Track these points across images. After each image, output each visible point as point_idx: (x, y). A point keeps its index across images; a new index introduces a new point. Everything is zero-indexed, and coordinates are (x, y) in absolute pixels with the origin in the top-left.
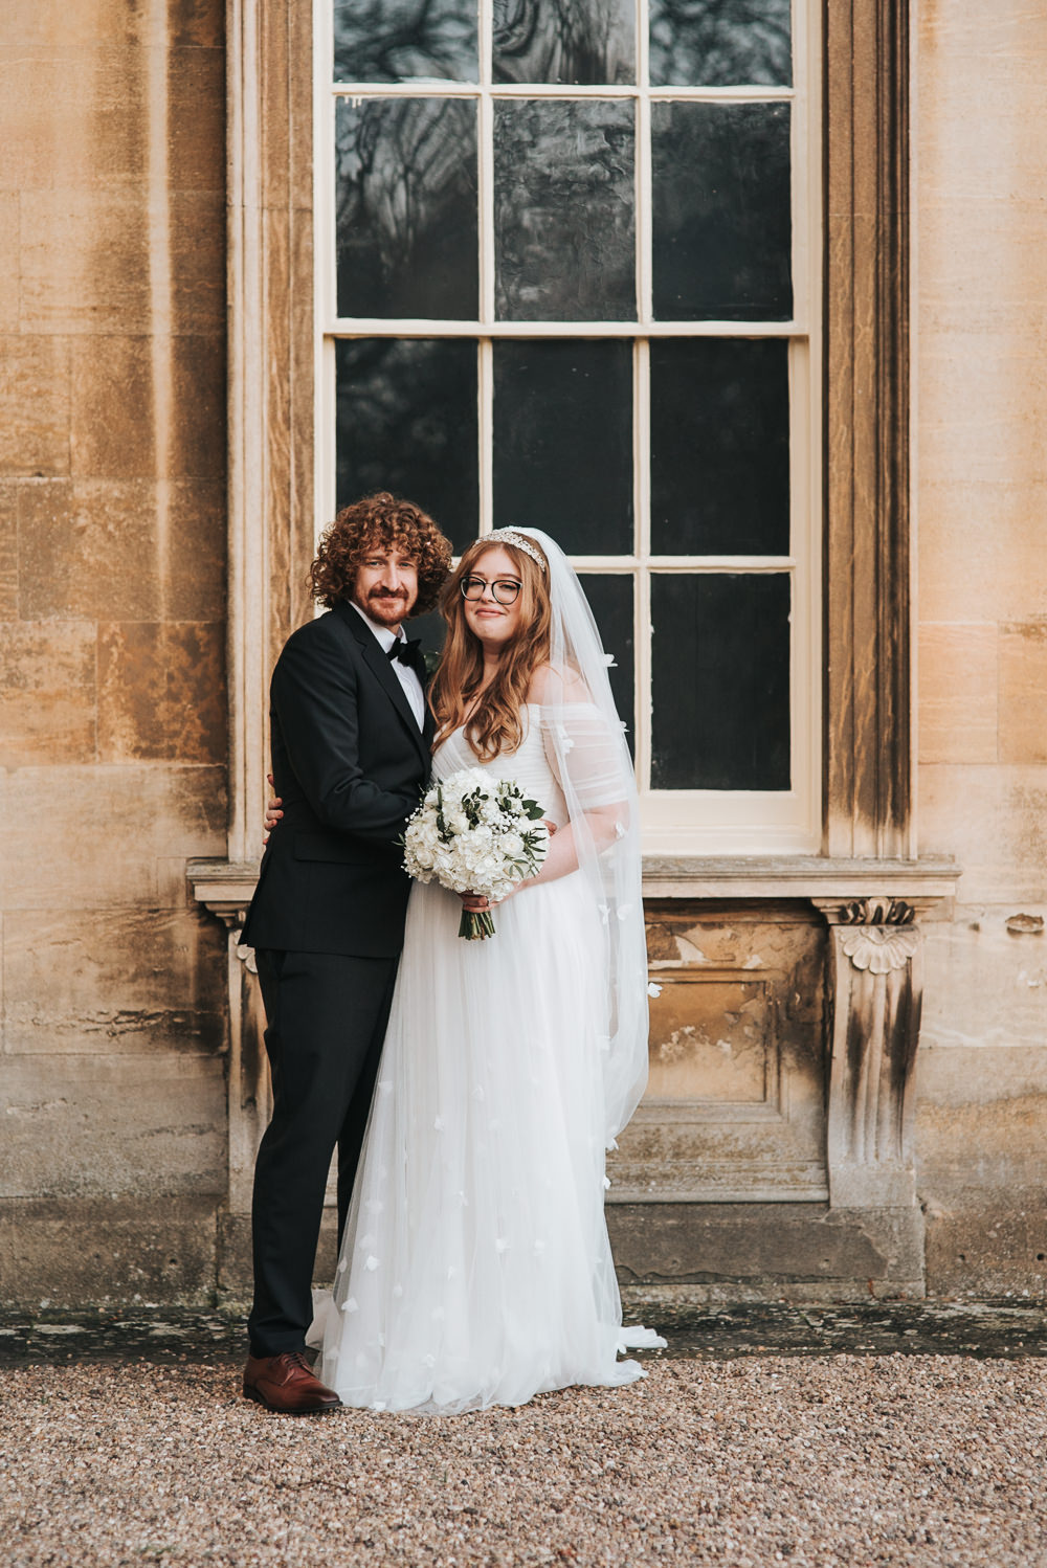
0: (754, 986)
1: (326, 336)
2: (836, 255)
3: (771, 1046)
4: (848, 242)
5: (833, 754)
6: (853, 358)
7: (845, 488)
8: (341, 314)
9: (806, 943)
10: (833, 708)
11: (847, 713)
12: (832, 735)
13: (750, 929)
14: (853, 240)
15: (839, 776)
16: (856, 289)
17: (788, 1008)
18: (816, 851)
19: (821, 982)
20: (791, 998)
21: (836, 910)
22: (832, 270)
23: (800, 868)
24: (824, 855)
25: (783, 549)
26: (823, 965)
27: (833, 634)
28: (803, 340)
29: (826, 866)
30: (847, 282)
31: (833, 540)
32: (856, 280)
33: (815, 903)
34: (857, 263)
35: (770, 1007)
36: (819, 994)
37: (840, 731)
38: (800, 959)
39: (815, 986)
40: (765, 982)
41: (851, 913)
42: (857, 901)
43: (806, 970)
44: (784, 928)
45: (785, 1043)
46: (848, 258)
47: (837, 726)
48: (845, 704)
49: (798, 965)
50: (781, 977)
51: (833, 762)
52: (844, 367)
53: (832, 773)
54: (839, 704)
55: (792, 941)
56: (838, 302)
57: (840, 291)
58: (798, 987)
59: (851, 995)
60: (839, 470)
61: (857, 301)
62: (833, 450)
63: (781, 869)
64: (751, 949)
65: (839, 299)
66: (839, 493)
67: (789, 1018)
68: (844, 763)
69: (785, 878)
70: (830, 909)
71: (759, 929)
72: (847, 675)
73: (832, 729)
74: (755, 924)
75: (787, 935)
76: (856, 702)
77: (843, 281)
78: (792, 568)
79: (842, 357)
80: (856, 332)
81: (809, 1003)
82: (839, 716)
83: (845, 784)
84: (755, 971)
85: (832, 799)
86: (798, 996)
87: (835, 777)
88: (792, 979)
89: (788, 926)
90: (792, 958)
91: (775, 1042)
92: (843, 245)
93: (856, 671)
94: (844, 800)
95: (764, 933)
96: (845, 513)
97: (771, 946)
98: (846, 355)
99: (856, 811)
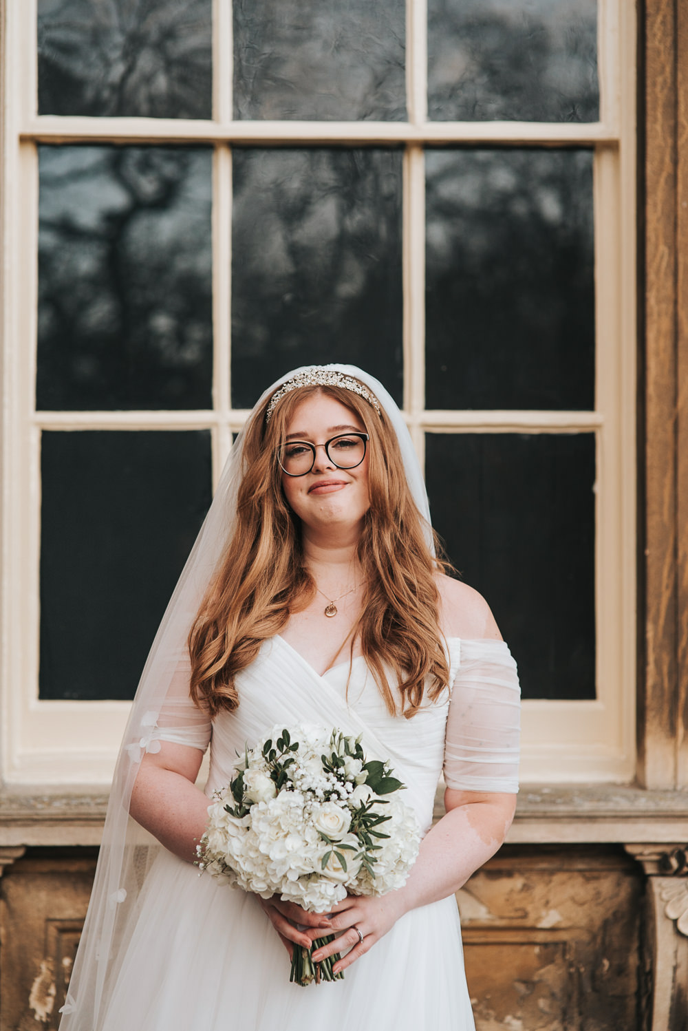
0: (551, 949)
1: (24, 140)
2: (655, 35)
3: (571, 1023)
4: (669, 19)
5: (651, 657)
6: (675, 162)
7: (666, 324)
8: (43, 110)
9: (617, 895)
10: (651, 600)
11: (669, 607)
12: (650, 635)
13: (546, 878)
14: (675, 17)
15: (658, 686)
16: (680, 76)
17: (593, 977)
18: (628, 777)
19: (635, 945)
20: (597, 964)
21: (655, 858)
22: (650, 53)
23: (611, 806)
24: (638, 784)
25: (586, 402)
26: (638, 923)
27: (652, 507)
28: (612, 146)
29: (643, 803)
30: (668, 69)
31: (651, 390)
32: (680, 66)
33: (629, 849)
34: (681, 45)
35: (570, 975)
36: (633, 960)
37: (660, 629)
38: (609, 914)
39: (628, 950)
40: (565, 943)
41: (674, 863)
42: (682, 848)
43: (616, 930)
44: (589, 876)
45: (591, 1021)
46: (669, 41)
47: (656, 623)
48: (666, 595)
49: (606, 924)
50: (585, 937)
51: (651, 668)
52: (664, 175)
53: (650, 682)
54: (659, 596)
55: (598, 894)
56: (657, 93)
57: (660, 80)
58: (605, 951)
59: (675, 968)
60: (659, 302)
61: (681, 93)
62: (651, 276)
63: (586, 807)
64: (547, 903)
65: (658, 88)
66: (659, 331)
67: (595, 990)
68: (665, 669)
69: (591, 818)
70: (649, 858)
71: (557, 878)
72: (668, 560)
73: (650, 627)
74: (552, 872)
75: (592, 886)
76: (680, 593)
77: (663, 68)
78: (599, 426)
79: (662, 161)
80: (680, 130)
81: (620, 971)
82: (658, 611)
83: (667, 696)
84: (553, 929)
85: (650, 715)
86: (606, 963)
87: (654, 687)
88: (599, 940)
89: (595, 874)
90: (599, 914)
91: (577, 1019)
92: (663, 23)
93: (681, 554)
94: (665, 715)
95: (563, 883)
96: (666, 356)
97: (573, 899)
98: (667, 159)
99: (681, 731)
